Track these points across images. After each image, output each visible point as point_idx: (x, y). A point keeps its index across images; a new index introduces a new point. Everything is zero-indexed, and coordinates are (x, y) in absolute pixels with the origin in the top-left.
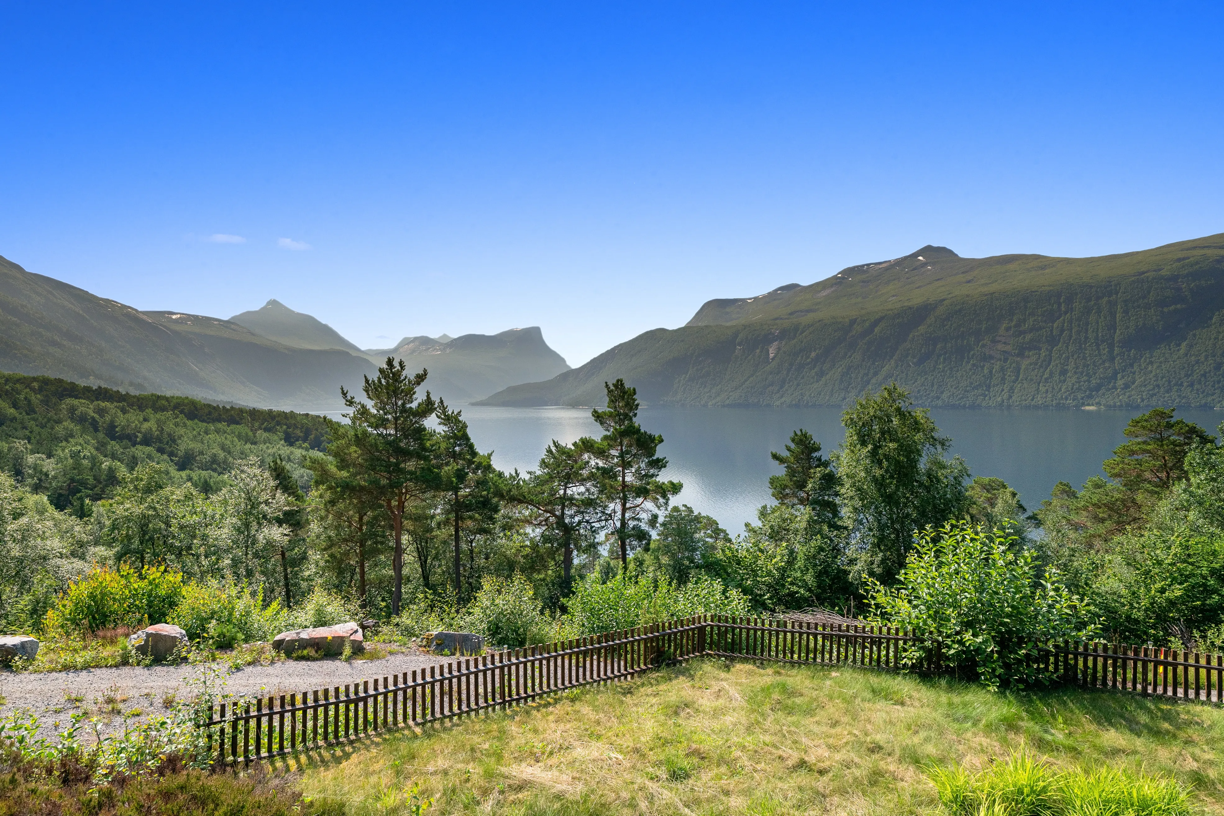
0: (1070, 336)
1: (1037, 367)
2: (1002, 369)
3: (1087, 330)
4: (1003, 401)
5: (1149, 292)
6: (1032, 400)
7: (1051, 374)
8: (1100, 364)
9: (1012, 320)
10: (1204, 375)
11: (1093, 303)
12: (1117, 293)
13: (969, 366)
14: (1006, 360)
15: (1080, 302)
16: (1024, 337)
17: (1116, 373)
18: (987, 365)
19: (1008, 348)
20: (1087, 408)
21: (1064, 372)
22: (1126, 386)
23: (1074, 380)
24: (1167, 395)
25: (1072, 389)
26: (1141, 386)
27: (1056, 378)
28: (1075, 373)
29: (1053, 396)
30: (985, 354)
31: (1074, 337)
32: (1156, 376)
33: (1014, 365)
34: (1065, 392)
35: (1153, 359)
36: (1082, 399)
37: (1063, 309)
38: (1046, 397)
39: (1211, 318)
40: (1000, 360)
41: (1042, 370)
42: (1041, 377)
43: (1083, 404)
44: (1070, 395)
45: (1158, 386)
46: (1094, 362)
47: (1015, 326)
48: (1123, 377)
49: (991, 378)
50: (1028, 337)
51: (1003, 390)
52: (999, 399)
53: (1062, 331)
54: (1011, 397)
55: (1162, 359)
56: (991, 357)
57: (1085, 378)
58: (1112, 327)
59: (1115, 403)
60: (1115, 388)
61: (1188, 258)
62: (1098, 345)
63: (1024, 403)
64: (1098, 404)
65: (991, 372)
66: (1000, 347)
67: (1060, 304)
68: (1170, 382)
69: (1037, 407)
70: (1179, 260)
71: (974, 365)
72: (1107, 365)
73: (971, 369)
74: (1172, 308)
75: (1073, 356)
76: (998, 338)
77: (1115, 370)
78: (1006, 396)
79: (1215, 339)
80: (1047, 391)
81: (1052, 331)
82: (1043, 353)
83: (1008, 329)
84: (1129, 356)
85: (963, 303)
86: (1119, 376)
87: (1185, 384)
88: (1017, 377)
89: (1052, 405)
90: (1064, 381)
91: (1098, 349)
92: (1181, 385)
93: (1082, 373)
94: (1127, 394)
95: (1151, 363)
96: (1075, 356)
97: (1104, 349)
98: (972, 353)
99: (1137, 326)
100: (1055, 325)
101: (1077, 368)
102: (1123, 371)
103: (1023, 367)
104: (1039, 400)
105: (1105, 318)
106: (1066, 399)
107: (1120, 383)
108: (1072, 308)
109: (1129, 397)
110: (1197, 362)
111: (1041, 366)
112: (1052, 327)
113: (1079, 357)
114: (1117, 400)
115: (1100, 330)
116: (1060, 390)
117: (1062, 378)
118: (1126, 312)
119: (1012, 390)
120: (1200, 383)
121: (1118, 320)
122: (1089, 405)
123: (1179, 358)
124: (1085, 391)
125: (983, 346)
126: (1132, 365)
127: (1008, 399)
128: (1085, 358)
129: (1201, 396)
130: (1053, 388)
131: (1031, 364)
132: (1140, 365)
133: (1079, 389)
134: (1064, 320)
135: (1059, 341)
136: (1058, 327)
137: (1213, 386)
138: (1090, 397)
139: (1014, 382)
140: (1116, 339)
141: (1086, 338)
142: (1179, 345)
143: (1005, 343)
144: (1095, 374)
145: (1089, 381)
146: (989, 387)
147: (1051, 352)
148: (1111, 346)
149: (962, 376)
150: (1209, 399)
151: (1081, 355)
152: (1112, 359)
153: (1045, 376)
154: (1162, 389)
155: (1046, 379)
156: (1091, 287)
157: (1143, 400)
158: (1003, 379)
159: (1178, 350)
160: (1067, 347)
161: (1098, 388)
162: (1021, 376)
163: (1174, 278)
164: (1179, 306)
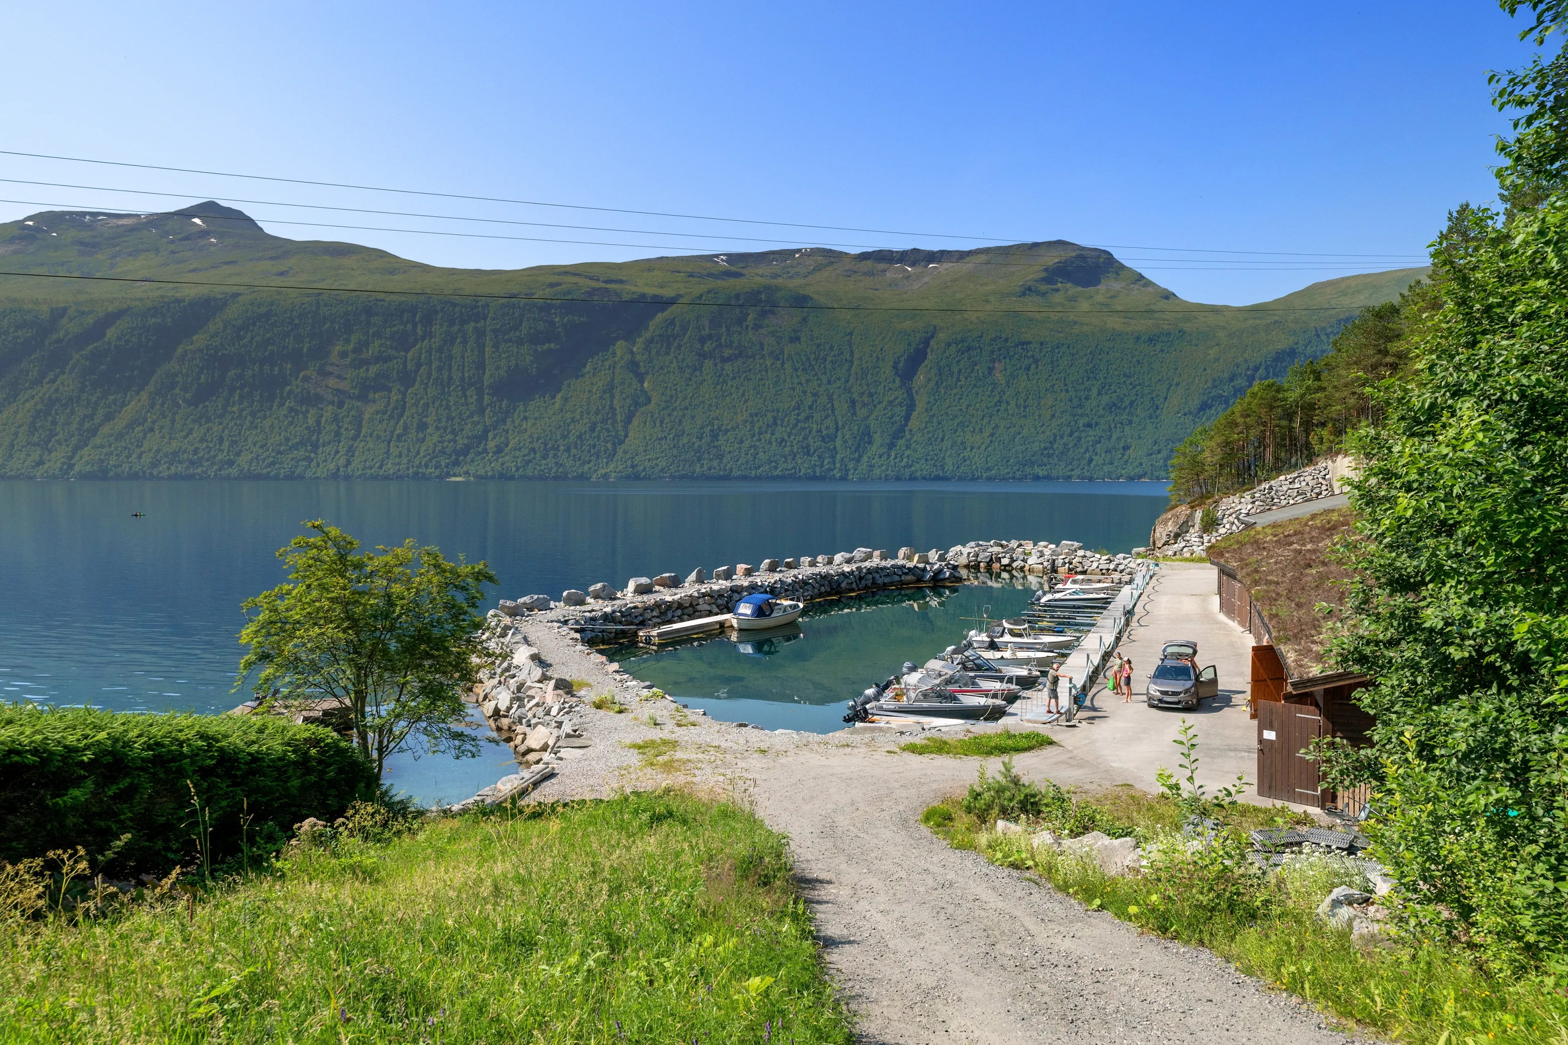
0: (430, 374)
1: (386, 417)
2: (336, 419)
3: (450, 366)
4: (338, 470)
5: (521, 322)
6: (381, 467)
7: (406, 428)
8: (468, 417)
9: (348, 341)
10: (580, 437)
11: (456, 328)
12: (485, 318)
13: (284, 411)
14: (341, 405)
15: (441, 325)
16: (367, 370)
17: (486, 431)
18: (312, 411)
19: (343, 385)
20: (453, 479)
21: (422, 427)
22: (499, 450)
23: (435, 438)
24: (544, 462)
25: (434, 451)
26: (515, 450)
27: (413, 434)
28: (437, 428)
29: (409, 461)
30: (309, 392)
31: (434, 374)
32: (531, 436)
33: (353, 413)
34: (425, 456)
35: (527, 414)
36: (447, 466)
37: (420, 332)
38: (399, 464)
39: (585, 366)
40: (332, 403)
41: (392, 422)
42: (392, 432)
43: (448, 475)
44: (430, 460)
45: (533, 450)
46: (460, 414)
47: (354, 351)
48: (494, 437)
49: (320, 433)
50: (373, 370)
51: (337, 452)
52: (332, 466)
53: (419, 365)
54: (349, 463)
55: (536, 415)
56: (319, 398)
57: (450, 436)
58: (481, 366)
59: (486, 472)
60: (485, 451)
61: (560, 284)
62: (464, 391)
63: (369, 472)
64: (467, 473)
65: (318, 423)
66: (332, 382)
67: (415, 325)
68: (546, 444)
69: (387, 478)
70: (551, 285)
71: (291, 409)
72: (476, 418)
73: (286, 416)
74: (546, 346)
75: (433, 403)
76: (329, 369)
77: (485, 426)
78: (342, 461)
79: (590, 391)
80: (400, 456)
81: (405, 363)
82: (395, 397)
83: (343, 355)
84: (501, 408)
85: (272, 304)
86: (490, 435)
87: (562, 448)
88: (359, 431)
89: (408, 476)
90: (423, 440)
91: (465, 395)
92: (557, 449)
93: (445, 429)
94: (500, 460)
95: (525, 418)
96: (437, 404)
97: (471, 397)
98: (288, 388)
99: (509, 367)
100: (410, 355)
101: (439, 421)
102: (495, 429)
103: (367, 416)
104: (390, 468)
105: (472, 351)
106: (426, 466)
107: (491, 445)
108: (431, 332)
109: (503, 464)
110: (573, 421)
111: (391, 417)
112: (406, 358)
113: (441, 405)
114: (488, 468)
115: (466, 369)
116: (418, 453)
117: (421, 435)
118: (496, 346)
119: (351, 451)
120: (576, 448)
121: (487, 356)
122: (455, 475)
123: (554, 414)
124: (450, 455)
125: (306, 379)
126: (504, 421)
127: (346, 466)
128: (448, 407)
129: (578, 463)
130: (409, 451)
131: (377, 413)
132: (513, 422)
133: (443, 452)
134: (421, 349)
135: (415, 381)
136: (412, 360)
137: (589, 452)
138: (456, 463)
139: (354, 439)
140: (486, 383)
141: (450, 378)
142: (553, 397)
143: (339, 377)
144: (462, 430)
145: (455, 441)
146: (315, 446)
147: (404, 394)
148: (480, 393)
149: (272, 427)
150: (586, 467)
151: (444, 403)
152: (481, 411)
153: (398, 432)
154: (538, 455)
155: (399, 436)
156: (454, 305)
157: (518, 469)
158: (338, 434)
159: (553, 404)
160: (425, 389)
161: (465, 451)
162: (364, 431)
163: (546, 308)
164: (552, 346)
